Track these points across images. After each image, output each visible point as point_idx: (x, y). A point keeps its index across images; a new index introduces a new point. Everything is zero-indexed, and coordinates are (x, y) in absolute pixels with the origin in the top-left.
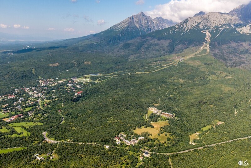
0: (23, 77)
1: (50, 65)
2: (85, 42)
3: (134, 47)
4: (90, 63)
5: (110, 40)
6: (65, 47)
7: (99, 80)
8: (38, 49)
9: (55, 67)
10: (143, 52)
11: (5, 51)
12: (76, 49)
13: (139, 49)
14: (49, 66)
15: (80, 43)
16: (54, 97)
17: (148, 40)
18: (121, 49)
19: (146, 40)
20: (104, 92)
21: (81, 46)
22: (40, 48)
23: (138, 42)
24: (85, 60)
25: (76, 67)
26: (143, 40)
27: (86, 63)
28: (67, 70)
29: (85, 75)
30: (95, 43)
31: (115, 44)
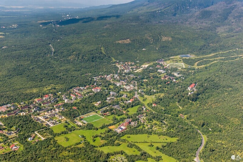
0: (93, 58)
1: (120, 42)
2: (142, 10)
3: (218, 16)
4: (170, 39)
5: (178, 6)
6: (118, 17)
7: (198, 65)
8: (85, 20)
9: (127, 45)
10: (234, 23)
11: (44, 21)
12: (136, 18)
13: (226, 18)
14: (119, 44)
15: (135, 10)
16: (155, 91)
17: (236, 5)
18: (200, 18)
19: (234, 5)
20: (231, 87)
21: (142, 15)
22: (87, 18)
23: (223, 9)
24: (162, 35)
25: (152, 44)
26: (229, 5)
27: (164, 39)
28: (144, 49)
29: (171, 56)
30: (159, 10)
31: (185, 12)
